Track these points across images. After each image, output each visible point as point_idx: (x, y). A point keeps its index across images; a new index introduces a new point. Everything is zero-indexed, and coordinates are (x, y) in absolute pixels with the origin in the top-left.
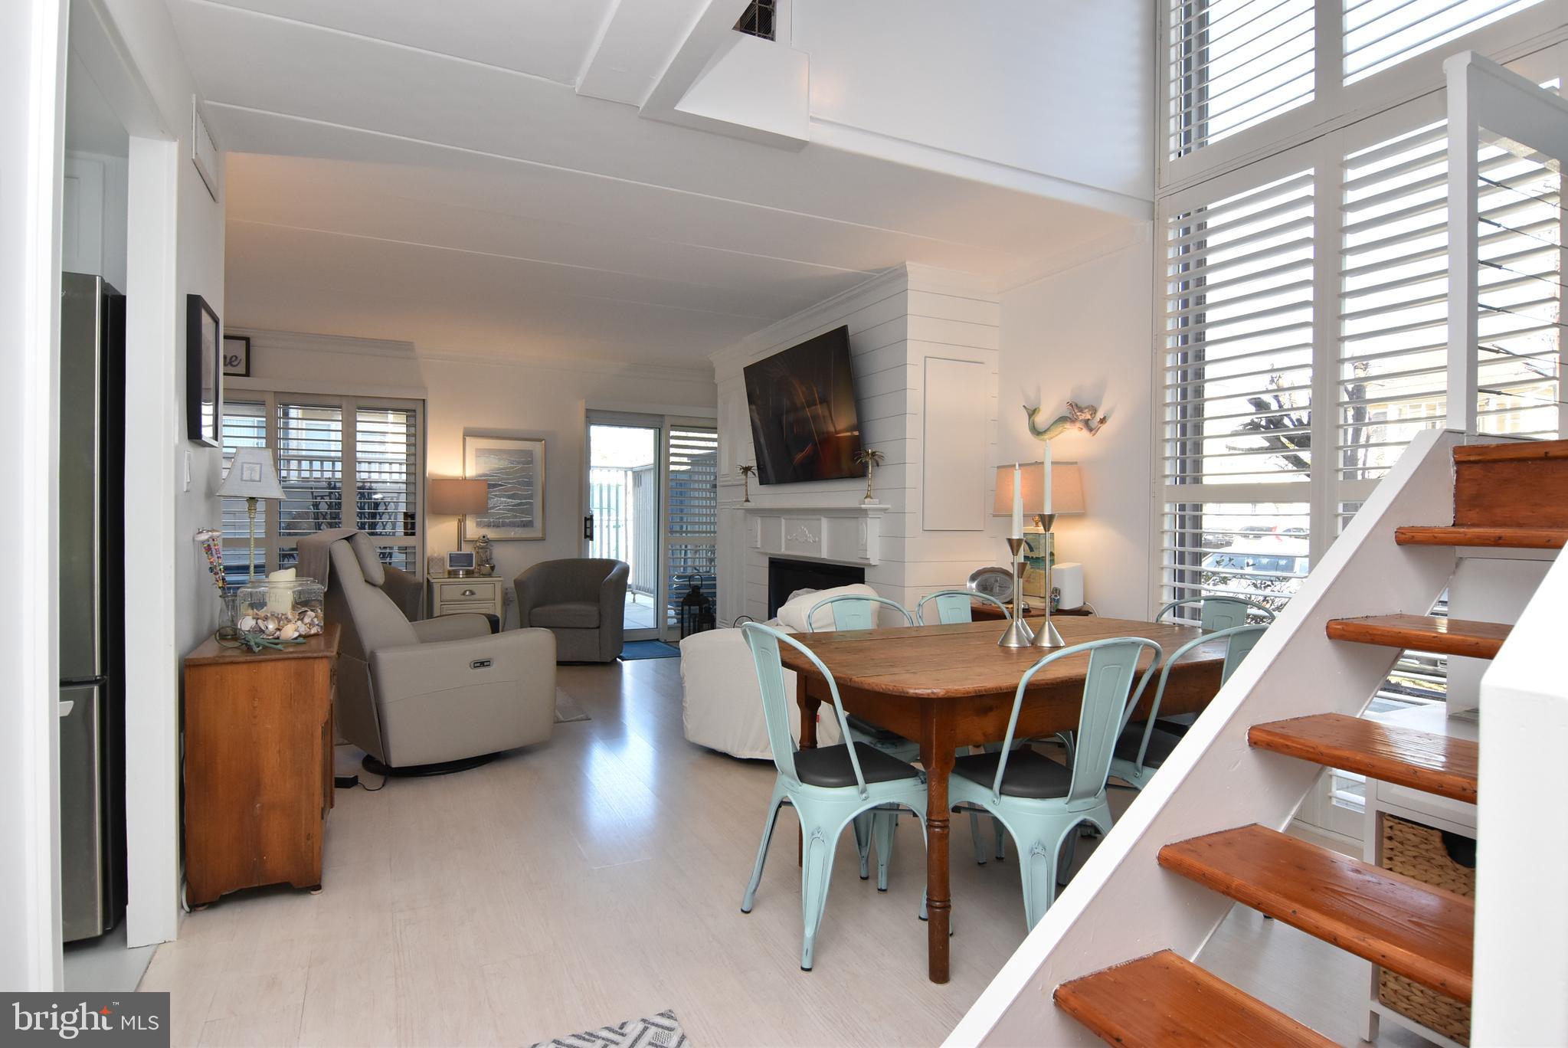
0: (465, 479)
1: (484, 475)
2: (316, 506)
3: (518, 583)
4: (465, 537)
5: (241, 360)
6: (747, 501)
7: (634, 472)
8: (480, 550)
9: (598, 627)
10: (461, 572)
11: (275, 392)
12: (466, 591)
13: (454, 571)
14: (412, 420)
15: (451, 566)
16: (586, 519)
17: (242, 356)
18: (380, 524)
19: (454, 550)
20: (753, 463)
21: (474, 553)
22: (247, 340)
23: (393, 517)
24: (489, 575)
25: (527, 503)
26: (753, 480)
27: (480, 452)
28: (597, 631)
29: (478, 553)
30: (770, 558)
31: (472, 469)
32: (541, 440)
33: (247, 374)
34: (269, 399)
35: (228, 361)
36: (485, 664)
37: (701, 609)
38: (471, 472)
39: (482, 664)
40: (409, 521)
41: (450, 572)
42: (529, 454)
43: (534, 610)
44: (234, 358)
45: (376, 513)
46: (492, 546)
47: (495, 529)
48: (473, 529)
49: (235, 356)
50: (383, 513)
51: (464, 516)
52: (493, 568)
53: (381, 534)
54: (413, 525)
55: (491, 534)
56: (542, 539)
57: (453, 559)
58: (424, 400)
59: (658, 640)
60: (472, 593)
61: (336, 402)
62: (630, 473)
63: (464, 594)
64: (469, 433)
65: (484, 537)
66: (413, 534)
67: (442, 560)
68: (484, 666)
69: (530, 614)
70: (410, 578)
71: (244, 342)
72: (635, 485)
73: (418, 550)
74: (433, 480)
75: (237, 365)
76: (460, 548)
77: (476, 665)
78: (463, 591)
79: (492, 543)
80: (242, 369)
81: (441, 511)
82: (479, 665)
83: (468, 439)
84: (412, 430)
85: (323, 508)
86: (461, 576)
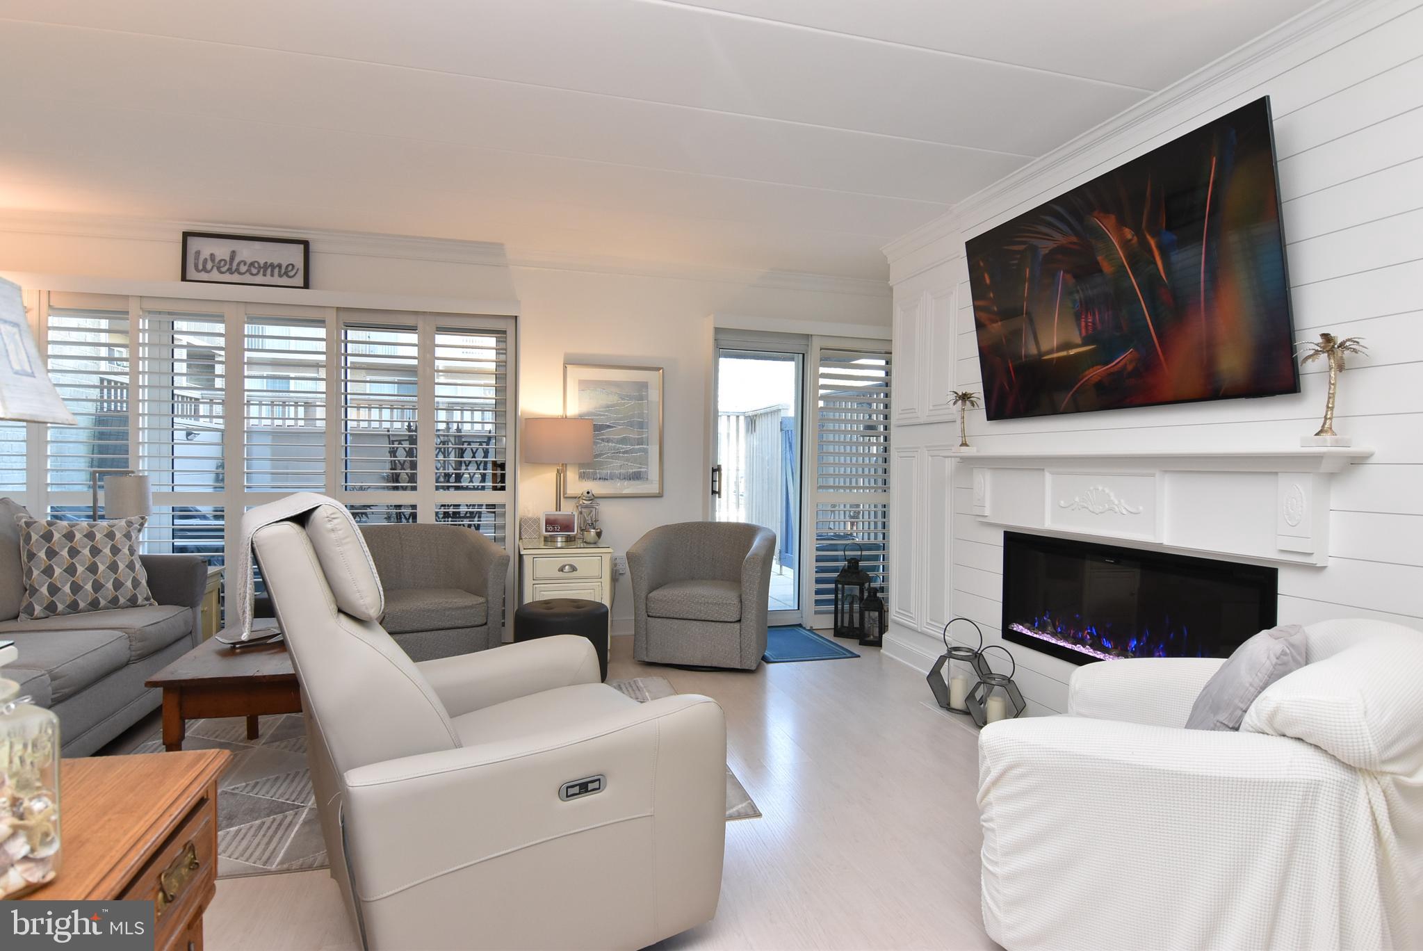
0: (565, 418)
1: (588, 414)
2: (393, 452)
3: (631, 557)
4: (564, 494)
5: (298, 269)
6: (964, 444)
7: (746, 417)
8: (583, 510)
9: (739, 621)
10: (559, 539)
11: (337, 308)
12: (565, 566)
13: (551, 536)
14: (502, 345)
15: (547, 531)
16: (714, 471)
17: (300, 264)
18: (466, 476)
19: (550, 509)
20: (976, 388)
21: (576, 514)
22: (306, 244)
23: (481, 467)
24: (595, 544)
25: (640, 450)
26: (979, 413)
27: (585, 385)
28: (737, 626)
29: (581, 513)
30: (1005, 532)
31: (576, 405)
32: (658, 369)
33: (306, 285)
34: (331, 317)
35: (283, 271)
36: (591, 786)
37: (862, 591)
38: (574, 409)
39: (584, 788)
40: (499, 472)
41: (546, 539)
42: (644, 386)
43: (651, 595)
44: (290, 268)
45: (461, 461)
46: (598, 504)
47: (601, 482)
48: (576, 486)
49: (292, 265)
50: (470, 462)
51: (565, 465)
52: (599, 534)
53: (467, 488)
54: (503, 477)
55: (597, 488)
56: (659, 496)
57: (551, 523)
58: (516, 317)
59: (800, 625)
60: (574, 569)
61: (409, 321)
62: (742, 418)
63: (561, 570)
64: (571, 361)
65: (588, 493)
66: (503, 488)
67: (537, 521)
68: (587, 791)
69: (647, 598)
70: (497, 548)
71: (302, 246)
72: (747, 431)
73: (509, 509)
74: (526, 419)
75: (295, 275)
76: (558, 507)
77: (571, 791)
78: (560, 566)
79: (598, 501)
80: (299, 280)
81: (534, 459)
82: (576, 790)
83: (569, 367)
84: (502, 357)
85: (401, 456)
86: (559, 545)
